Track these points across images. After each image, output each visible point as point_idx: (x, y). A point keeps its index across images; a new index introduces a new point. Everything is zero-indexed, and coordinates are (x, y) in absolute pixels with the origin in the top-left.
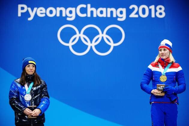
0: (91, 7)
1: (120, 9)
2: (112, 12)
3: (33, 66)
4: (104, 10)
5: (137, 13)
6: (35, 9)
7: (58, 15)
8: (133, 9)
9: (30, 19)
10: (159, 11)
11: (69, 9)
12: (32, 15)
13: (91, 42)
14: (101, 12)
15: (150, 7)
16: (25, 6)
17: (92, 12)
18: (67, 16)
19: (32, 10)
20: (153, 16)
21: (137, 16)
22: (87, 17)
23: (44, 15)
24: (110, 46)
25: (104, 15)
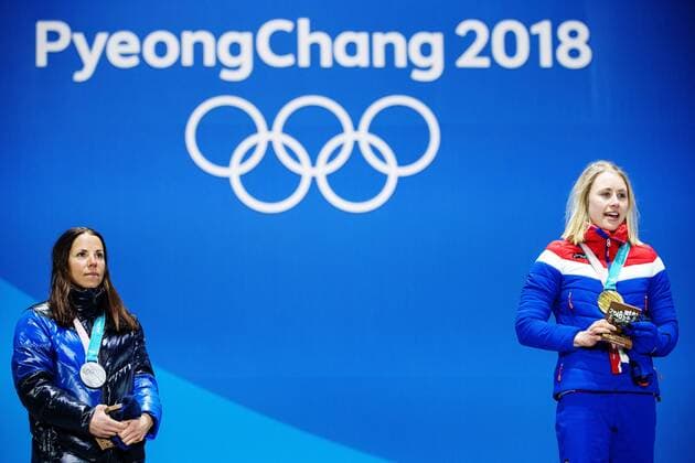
0: (313, 29)
1: (420, 38)
2: (390, 49)
3: (99, 255)
4: (361, 39)
5: (487, 51)
6: (101, 38)
7: (188, 60)
8: (472, 35)
9: (80, 76)
10: (567, 43)
11: (229, 38)
12: (90, 60)
13: (314, 163)
14: (351, 49)
15: (535, 29)
16: (62, 28)
17: (315, 49)
18: (220, 65)
19: (90, 42)
20: (546, 61)
21: (484, 62)
22: (295, 66)
23: (134, 62)
24: (383, 178)
25: (361, 60)
